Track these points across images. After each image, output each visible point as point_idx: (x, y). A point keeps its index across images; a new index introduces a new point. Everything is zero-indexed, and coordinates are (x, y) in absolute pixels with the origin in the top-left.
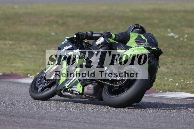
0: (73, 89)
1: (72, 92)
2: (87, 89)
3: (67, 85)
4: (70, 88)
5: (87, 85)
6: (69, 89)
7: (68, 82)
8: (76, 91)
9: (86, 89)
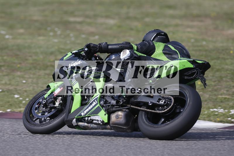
0: (92, 118)
1: (91, 122)
2: (116, 117)
3: (84, 113)
4: (89, 117)
5: (114, 112)
6: (86, 118)
7: (86, 109)
8: (99, 121)
9: (114, 117)
